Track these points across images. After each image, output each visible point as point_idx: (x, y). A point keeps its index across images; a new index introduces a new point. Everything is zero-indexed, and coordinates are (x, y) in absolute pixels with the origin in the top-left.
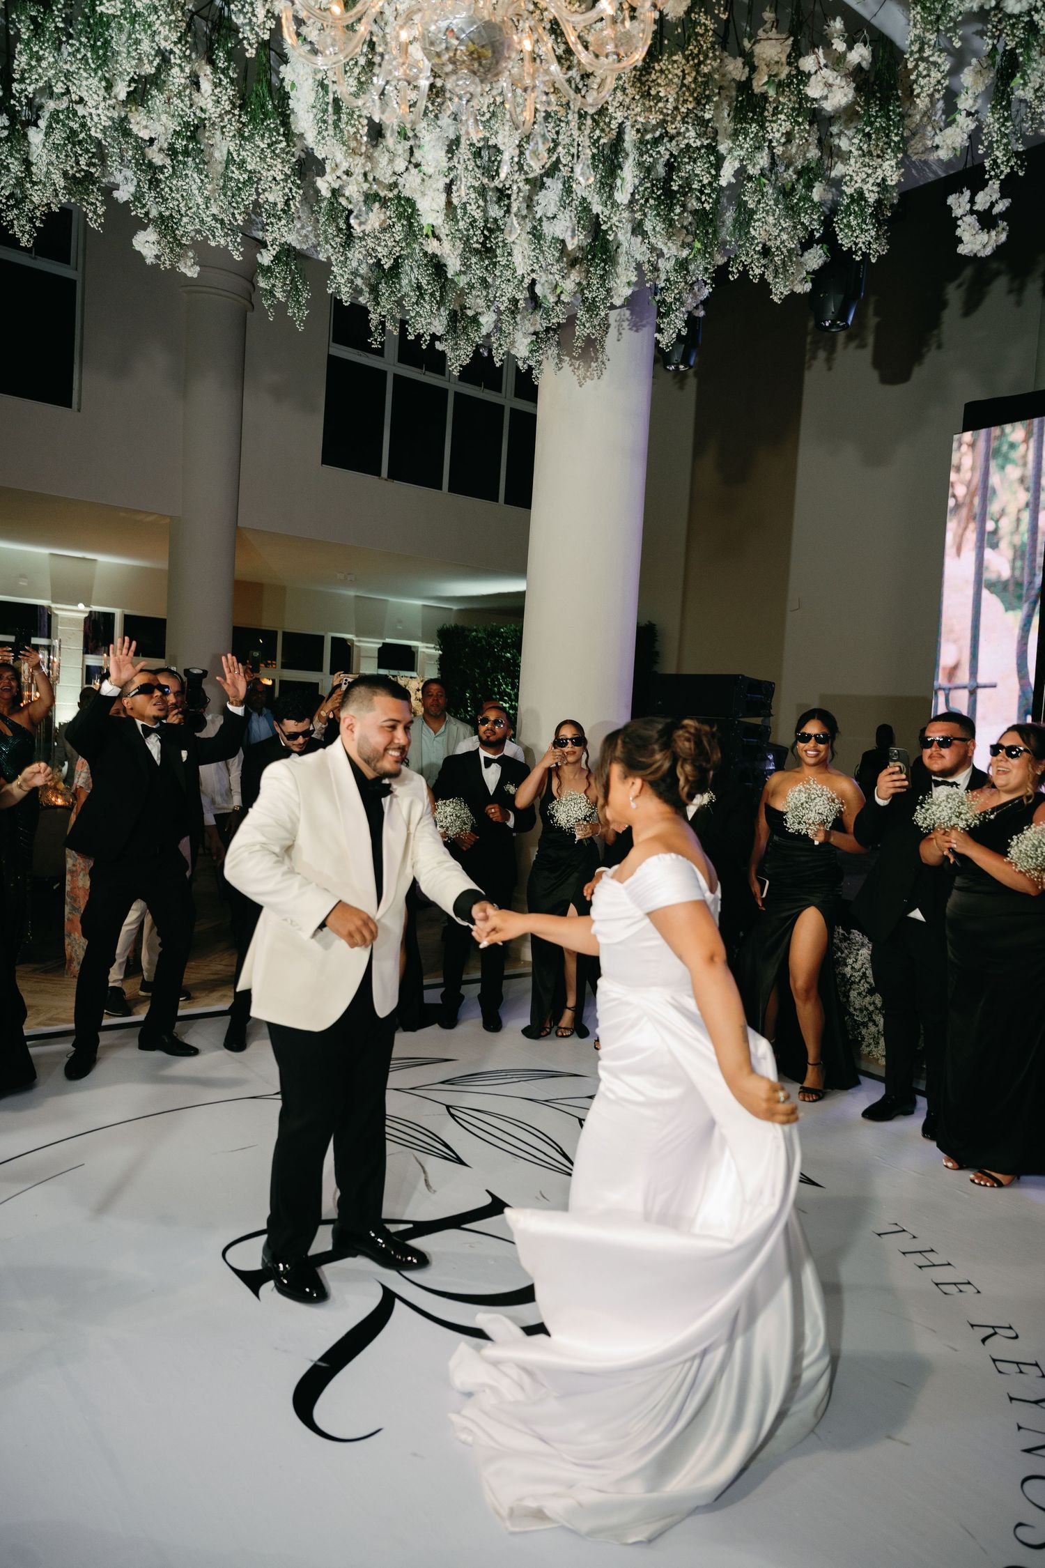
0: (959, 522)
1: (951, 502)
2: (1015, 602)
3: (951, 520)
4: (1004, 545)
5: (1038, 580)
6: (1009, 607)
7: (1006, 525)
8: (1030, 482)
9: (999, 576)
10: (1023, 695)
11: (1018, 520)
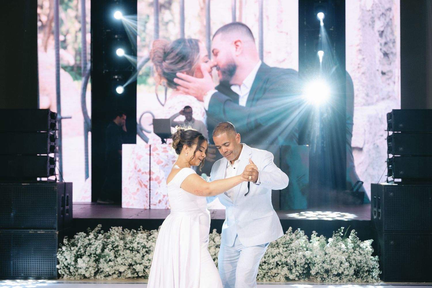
0: (45, 34)
1: (39, 24)
2: (78, 76)
3: (40, 33)
4: (70, 47)
5: (89, 66)
6: (75, 78)
7: (70, 38)
8: (81, 19)
9: (69, 63)
10: (86, 122)
11: (76, 37)
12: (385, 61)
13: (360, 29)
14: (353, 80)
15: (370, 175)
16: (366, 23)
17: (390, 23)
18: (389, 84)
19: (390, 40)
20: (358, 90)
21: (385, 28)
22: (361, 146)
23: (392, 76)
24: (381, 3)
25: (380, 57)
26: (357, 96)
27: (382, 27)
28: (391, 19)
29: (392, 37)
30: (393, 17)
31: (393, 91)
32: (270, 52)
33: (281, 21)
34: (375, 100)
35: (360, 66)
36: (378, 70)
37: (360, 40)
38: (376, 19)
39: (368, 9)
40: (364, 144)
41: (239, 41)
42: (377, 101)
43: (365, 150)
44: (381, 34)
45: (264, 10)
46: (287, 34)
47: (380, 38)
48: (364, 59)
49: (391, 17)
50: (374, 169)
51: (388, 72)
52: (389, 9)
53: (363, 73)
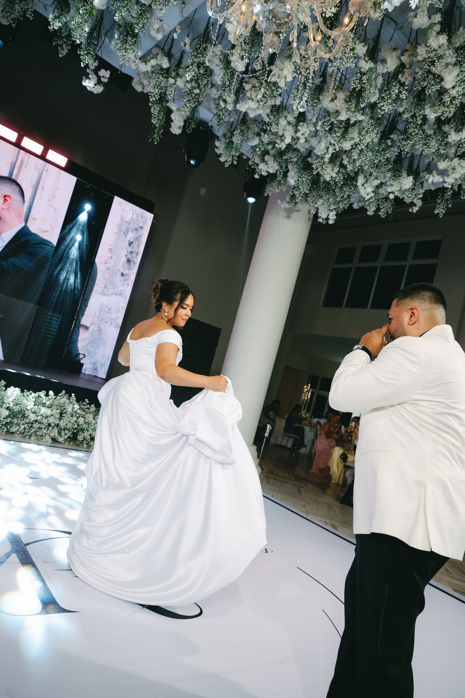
12: (126, 265)
13: (116, 233)
14: (98, 271)
15: (88, 350)
16: (122, 230)
17: (139, 239)
18: (124, 284)
19: (135, 251)
20: (99, 280)
21: (134, 240)
22: (88, 325)
23: (128, 279)
24: (137, 220)
25: (124, 261)
26: (97, 285)
27: (132, 238)
28: (140, 236)
29: (137, 250)
30: (143, 235)
31: (126, 290)
32: (35, 219)
33: (54, 197)
34: (110, 293)
35: (107, 262)
36: (119, 271)
37: (113, 241)
38: (130, 230)
39: (127, 220)
40: (91, 325)
41: (9, 197)
42: (111, 294)
43: (90, 329)
44: (131, 244)
45: (42, 181)
46: (56, 210)
47: (128, 247)
48: (111, 257)
49: (141, 234)
50: (92, 346)
51: (126, 275)
52: (142, 228)
53: (107, 269)
